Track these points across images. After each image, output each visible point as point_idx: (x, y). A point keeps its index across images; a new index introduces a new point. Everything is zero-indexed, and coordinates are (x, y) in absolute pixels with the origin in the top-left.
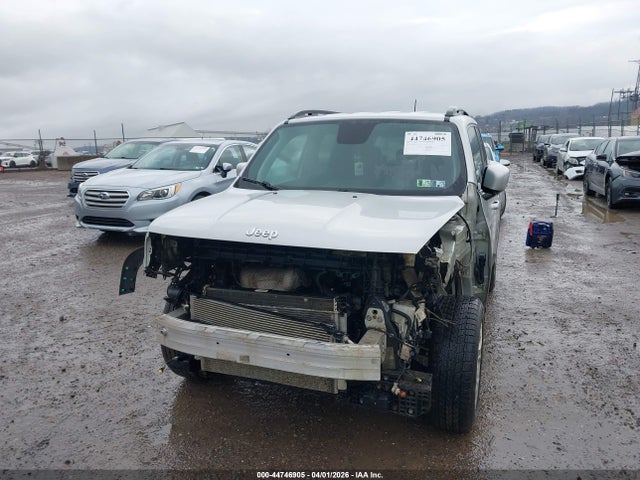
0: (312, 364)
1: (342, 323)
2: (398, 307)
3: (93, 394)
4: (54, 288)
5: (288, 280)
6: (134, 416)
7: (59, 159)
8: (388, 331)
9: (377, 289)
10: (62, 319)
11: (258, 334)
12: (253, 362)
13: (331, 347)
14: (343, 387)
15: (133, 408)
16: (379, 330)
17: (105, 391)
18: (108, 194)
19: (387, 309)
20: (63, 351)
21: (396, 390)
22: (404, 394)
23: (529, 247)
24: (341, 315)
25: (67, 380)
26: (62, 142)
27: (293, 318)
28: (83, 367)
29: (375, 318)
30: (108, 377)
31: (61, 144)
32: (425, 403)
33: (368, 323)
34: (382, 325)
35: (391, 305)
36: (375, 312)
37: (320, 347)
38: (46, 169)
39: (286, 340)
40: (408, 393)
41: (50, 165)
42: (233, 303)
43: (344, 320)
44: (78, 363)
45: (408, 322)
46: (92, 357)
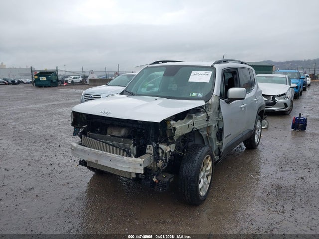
0: (119, 165)
1: (134, 150)
2: (160, 146)
3: (57, 174)
4: (63, 134)
5: (123, 132)
6: (68, 183)
7: (90, 80)
8: (154, 155)
9: (152, 138)
10: (60, 146)
11: (102, 152)
12: (99, 163)
13: (126, 159)
14: (134, 176)
15: (69, 181)
16: (151, 154)
17: (62, 174)
18: (93, 96)
19: (155, 146)
20: (55, 158)
21: (154, 179)
22: (157, 181)
23: (293, 130)
24: (133, 146)
25: (50, 168)
26: (92, 72)
27: (114, 146)
28: (59, 164)
29: (150, 149)
30: (66, 169)
31: (91, 73)
32: (166, 186)
33: (147, 151)
34: (152, 152)
35: (157, 145)
36: (150, 147)
37: (121, 158)
38: (85, 84)
39: (110, 155)
40: (159, 181)
41: (86, 82)
42: (95, 139)
43: (135, 149)
44: (58, 163)
45: (163, 152)
46: (64, 161)
